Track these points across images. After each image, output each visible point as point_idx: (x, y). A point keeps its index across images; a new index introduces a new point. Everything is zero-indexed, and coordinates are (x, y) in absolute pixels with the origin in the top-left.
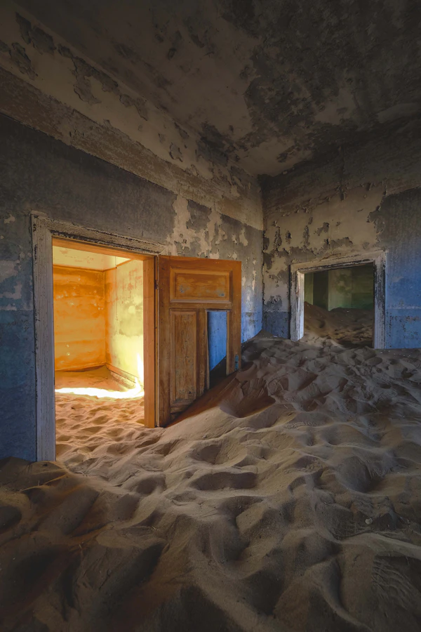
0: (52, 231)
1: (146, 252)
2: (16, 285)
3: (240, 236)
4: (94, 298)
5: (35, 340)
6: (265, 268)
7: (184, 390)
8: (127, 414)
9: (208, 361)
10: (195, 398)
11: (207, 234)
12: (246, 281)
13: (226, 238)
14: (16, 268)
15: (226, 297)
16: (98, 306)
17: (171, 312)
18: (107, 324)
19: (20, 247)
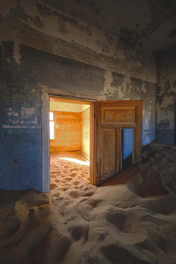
0: (49, 94)
1: (90, 100)
2: (35, 118)
3: (142, 88)
4: (77, 124)
5: (42, 141)
6: (158, 104)
7: (108, 169)
8: (84, 174)
9: (121, 155)
10: (114, 174)
11: (122, 88)
12: (146, 112)
13: (133, 89)
14: (35, 111)
15: (132, 121)
16: (78, 127)
17: (102, 129)
18: (81, 134)
19: (37, 101)
